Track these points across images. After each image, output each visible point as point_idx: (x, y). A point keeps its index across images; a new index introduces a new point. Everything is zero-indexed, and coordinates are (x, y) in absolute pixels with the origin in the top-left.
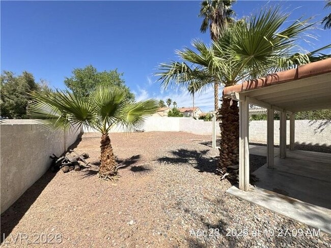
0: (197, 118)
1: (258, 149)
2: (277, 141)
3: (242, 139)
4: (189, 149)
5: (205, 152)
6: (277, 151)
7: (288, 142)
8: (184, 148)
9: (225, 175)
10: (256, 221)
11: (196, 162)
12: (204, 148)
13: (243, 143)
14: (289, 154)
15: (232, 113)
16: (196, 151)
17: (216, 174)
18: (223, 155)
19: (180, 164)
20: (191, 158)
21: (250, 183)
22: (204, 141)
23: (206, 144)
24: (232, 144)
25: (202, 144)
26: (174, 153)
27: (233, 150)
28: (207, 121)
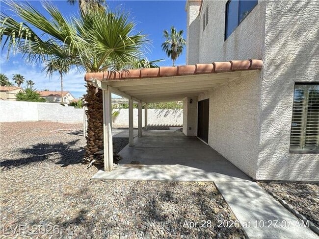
0: (66, 105)
1: (125, 132)
2: (136, 124)
3: (106, 125)
4: (51, 142)
5: (73, 143)
6: (136, 132)
7: (143, 125)
8: (43, 142)
9: (92, 162)
10: (115, 194)
11: (60, 156)
12: (74, 138)
13: (107, 129)
14: (144, 133)
15: (98, 101)
16: (62, 144)
17: (83, 163)
18: (90, 143)
19: (33, 164)
20: (53, 153)
21: (114, 163)
22: (75, 130)
23: (76, 134)
24: (99, 131)
25: (71, 134)
26: (24, 151)
27: (99, 137)
28: (79, 108)
